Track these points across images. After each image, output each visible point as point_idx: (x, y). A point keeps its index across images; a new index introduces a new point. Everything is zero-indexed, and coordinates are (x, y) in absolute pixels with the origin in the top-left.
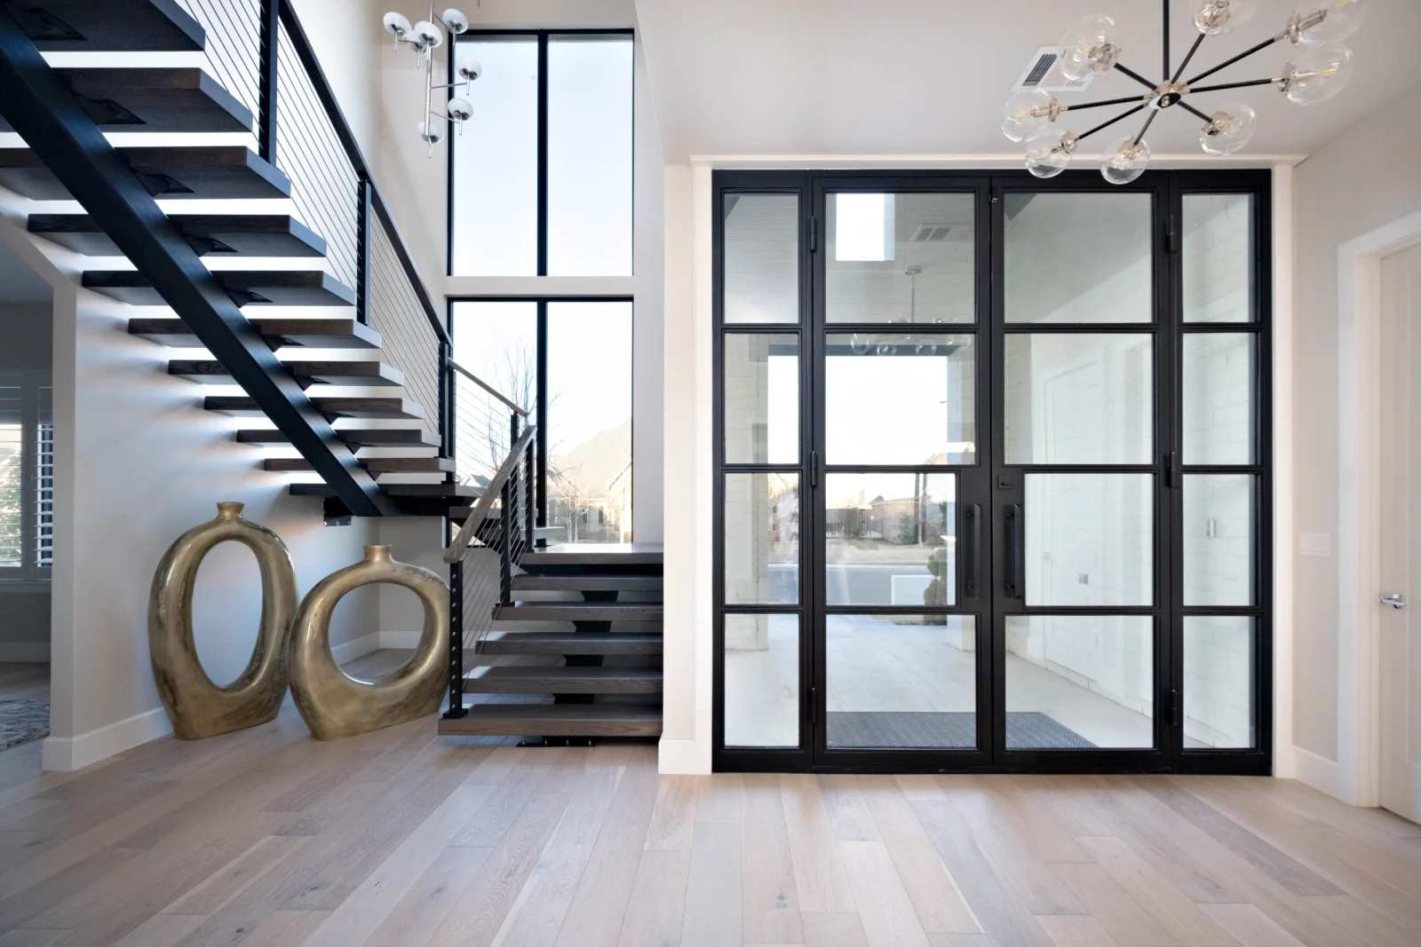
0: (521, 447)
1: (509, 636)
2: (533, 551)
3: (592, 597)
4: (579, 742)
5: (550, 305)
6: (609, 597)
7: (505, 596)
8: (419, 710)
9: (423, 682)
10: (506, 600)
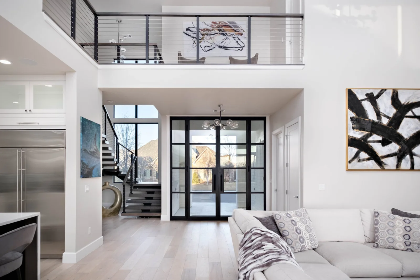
0: (133, 163)
1: (131, 200)
2: (136, 183)
3: (149, 193)
4: (147, 217)
5: (138, 125)
6: (153, 193)
7: (131, 192)
8: (115, 214)
9: (116, 209)
10: (131, 193)
